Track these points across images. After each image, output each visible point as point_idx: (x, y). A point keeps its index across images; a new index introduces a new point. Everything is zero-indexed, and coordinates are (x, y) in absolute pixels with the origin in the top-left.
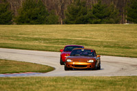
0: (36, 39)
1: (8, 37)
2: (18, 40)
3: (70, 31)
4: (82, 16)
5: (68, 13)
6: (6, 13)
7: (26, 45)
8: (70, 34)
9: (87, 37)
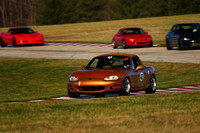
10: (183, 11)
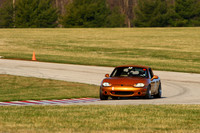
0: (93, 49)
1: (53, 46)
2: (67, 50)
3: (143, 37)
4: (159, 15)
5: (139, 11)
6: (49, 11)
7: (79, 58)
8: (143, 41)
9: (167, 47)
10: (28, 24)
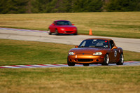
2: (112, 28)
10: (82, 9)
